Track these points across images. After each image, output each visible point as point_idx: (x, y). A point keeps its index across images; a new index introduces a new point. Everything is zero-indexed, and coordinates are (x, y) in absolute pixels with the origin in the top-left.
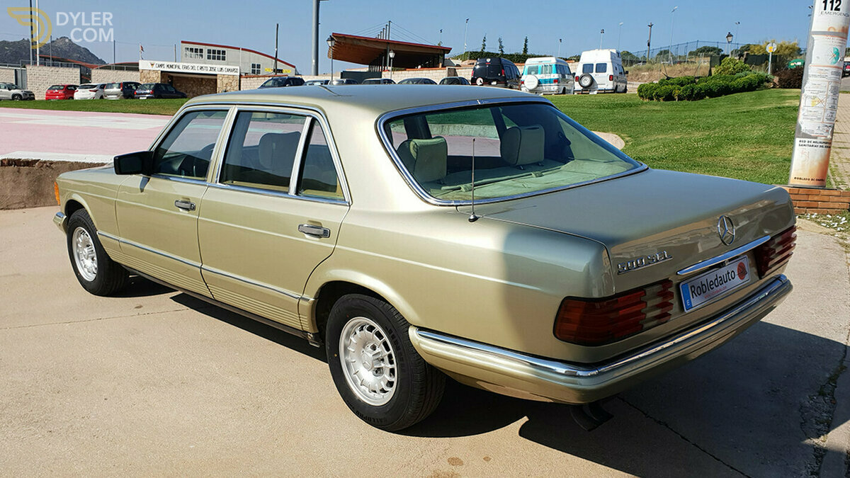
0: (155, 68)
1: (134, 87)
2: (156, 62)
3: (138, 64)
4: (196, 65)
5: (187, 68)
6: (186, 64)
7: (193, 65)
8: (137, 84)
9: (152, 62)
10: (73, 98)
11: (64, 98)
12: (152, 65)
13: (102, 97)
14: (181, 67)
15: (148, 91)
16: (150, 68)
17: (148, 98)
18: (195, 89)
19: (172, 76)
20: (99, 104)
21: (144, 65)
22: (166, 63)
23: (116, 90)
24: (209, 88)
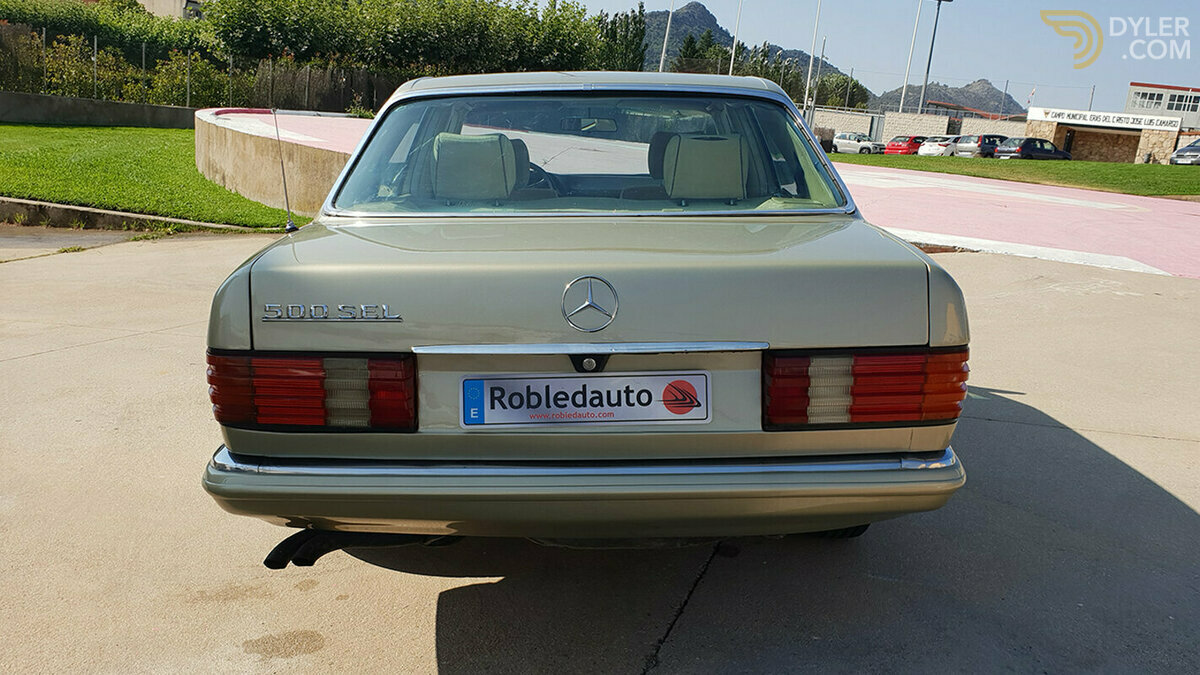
0: (1049, 118)
1: (998, 142)
2: (1053, 110)
3: (1026, 112)
4: (1112, 115)
5: (1096, 118)
6: (1097, 114)
7: (1106, 114)
8: (1003, 139)
9: (1048, 110)
10: (917, 153)
11: (906, 153)
12: (1047, 114)
13: (952, 154)
14: (1088, 118)
15: (1013, 149)
16: (1042, 117)
17: (1011, 157)
18: (1104, 150)
19: (1075, 131)
20: (947, 164)
21: (1035, 113)
22: (1067, 112)
23: (973, 145)
24: (1126, 149)
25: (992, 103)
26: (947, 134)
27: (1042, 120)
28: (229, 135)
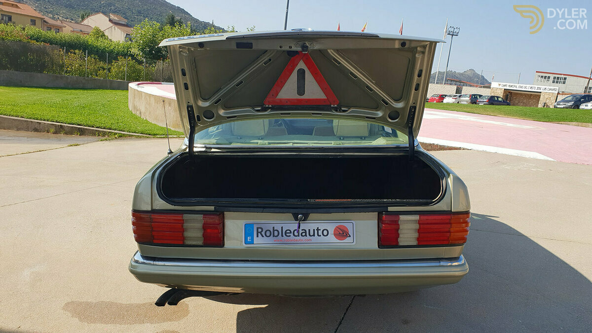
0: (501, 87)
1: (478, 98)
2: (502, 83)
3: (490, 84)
4: (528, 86)
5: (521, 87)
6: (522, 85)
7: (525, 85)
8: (480, 96)
9: (500, 83)
10: (443, 102)
11: (438, 102)
12: (500, 85)
13: (458, 102)
14: (518, 87)
15: (485, 100)
17: (484, 104)
18: (525, 101)
19: (512, 93)
20: (456, 107)
21: (494, 85)
22: (508, 84)
23: (468, 99)
24: (535, 100)
25: (476, 79)
26: (456, 93)
27: (497, 88)
28: (143, 94)
